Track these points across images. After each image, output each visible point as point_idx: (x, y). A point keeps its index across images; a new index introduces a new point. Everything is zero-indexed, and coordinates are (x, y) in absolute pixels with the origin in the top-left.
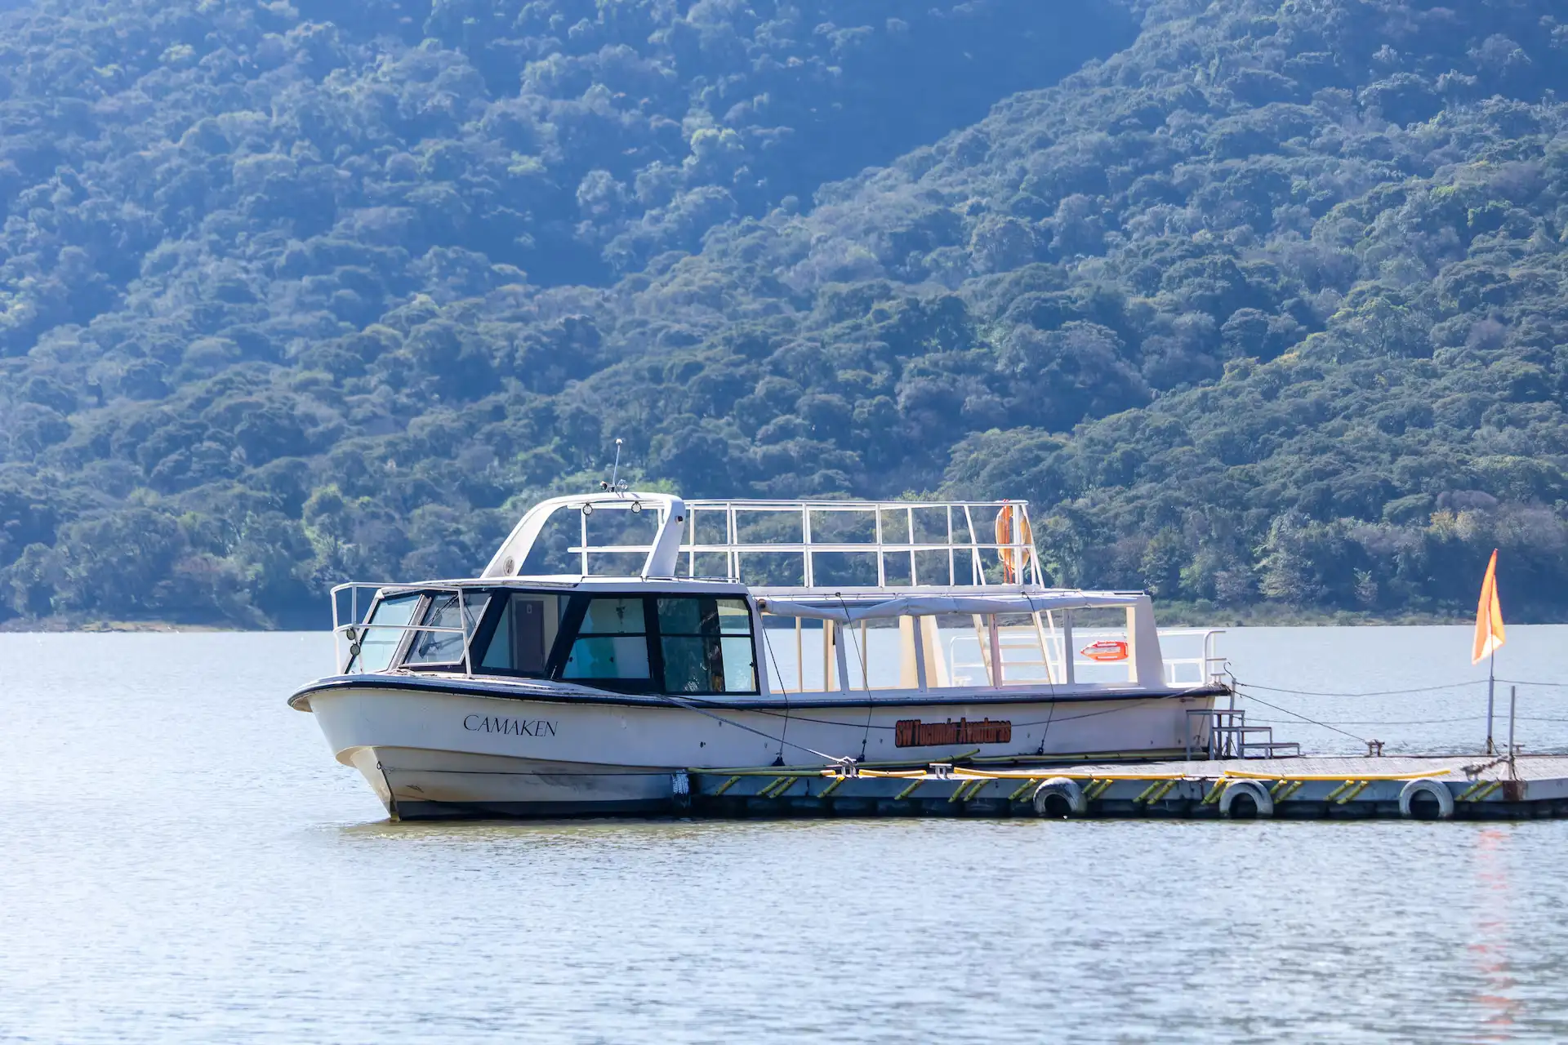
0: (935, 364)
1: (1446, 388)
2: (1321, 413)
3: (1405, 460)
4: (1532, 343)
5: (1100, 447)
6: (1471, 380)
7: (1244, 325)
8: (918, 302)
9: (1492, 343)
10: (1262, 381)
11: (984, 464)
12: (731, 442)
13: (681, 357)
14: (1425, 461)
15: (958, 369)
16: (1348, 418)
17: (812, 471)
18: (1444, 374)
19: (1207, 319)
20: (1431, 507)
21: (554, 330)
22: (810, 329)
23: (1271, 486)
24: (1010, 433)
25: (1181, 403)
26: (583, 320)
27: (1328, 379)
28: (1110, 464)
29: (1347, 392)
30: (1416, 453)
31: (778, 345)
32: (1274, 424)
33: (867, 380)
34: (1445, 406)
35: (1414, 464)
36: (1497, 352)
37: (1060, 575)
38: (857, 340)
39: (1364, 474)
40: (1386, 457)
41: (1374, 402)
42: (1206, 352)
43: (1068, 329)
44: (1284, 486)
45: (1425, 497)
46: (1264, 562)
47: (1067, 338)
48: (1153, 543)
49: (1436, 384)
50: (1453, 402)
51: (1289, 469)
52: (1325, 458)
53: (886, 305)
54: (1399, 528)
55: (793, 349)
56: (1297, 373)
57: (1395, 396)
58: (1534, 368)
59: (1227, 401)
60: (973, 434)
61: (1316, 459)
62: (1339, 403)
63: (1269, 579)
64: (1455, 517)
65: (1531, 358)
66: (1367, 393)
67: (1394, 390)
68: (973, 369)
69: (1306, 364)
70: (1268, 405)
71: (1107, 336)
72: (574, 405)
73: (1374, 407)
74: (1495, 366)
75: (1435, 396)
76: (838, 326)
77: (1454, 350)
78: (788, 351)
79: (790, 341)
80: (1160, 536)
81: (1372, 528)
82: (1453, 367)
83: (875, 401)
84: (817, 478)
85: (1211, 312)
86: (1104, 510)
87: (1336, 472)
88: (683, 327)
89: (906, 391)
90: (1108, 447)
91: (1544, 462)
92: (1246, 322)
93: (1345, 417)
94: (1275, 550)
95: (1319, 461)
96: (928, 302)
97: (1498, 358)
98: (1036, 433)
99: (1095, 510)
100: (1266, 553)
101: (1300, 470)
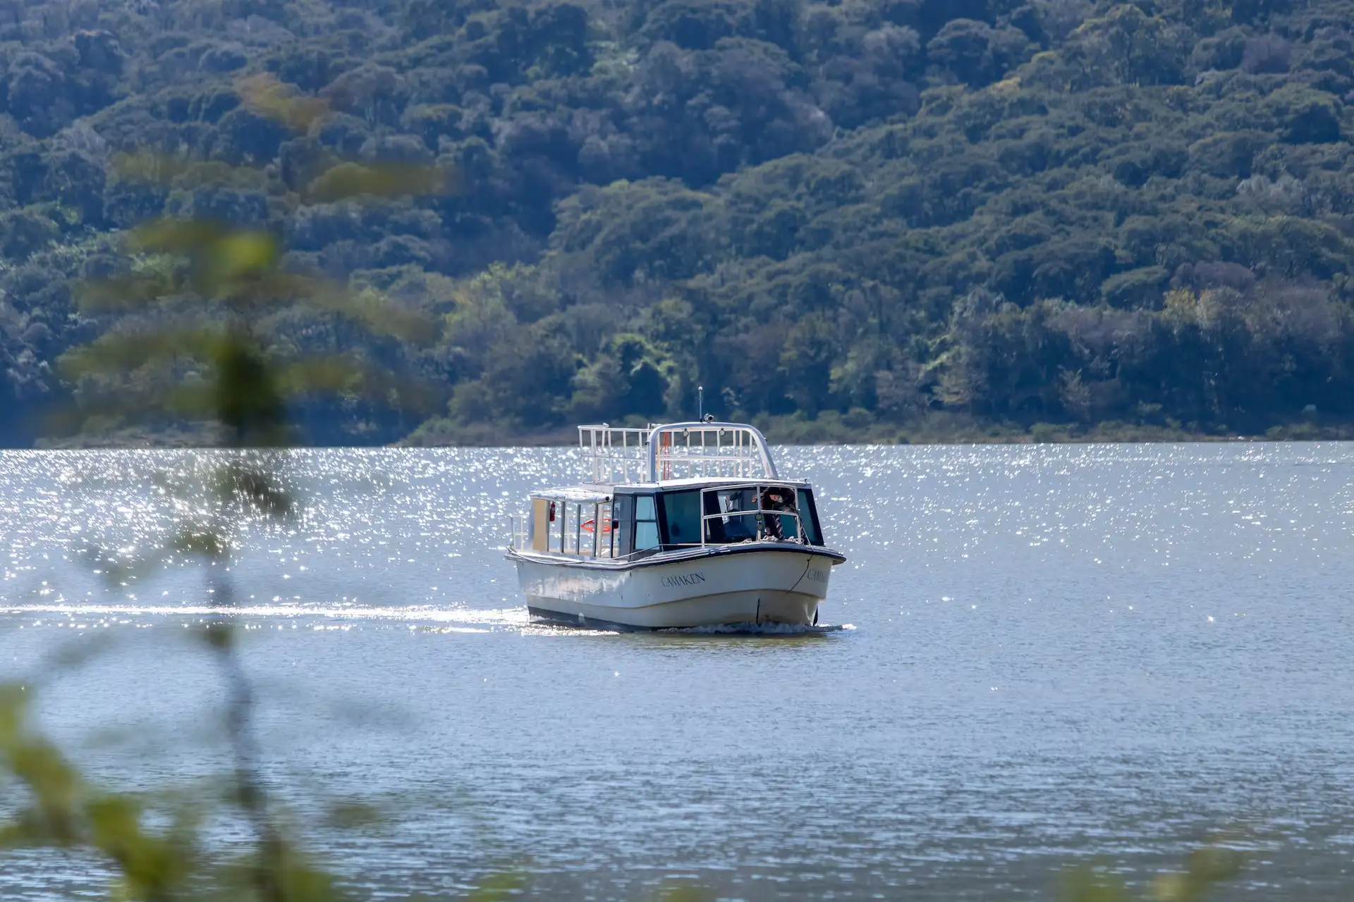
0: (546, 95)
1: (1208, 125)
2: (1040, 159)
3: (1136, 222)
4: (1325, 65)
5: (748, 206)
6: (1240, 114)
7: (957, 43)
8: (524, 14)
9: (1275, 64)
10: (967, 116)
11: (599, 227)
12: (270, 199)
13: (215, 86)
14: (1159, 223)
15: (573, 102)
16: (1076, 165)
17: (377, 237)
18: (1207, 107)
19: (908, 34)
20: (1164, 285)
21: (62, 51)
22: (382, 49)
23: (958, 257)
24: (636, 187)
25: (859, 146)
26: (102, 38)
27: (1053, 113)
28: (761, 226)
29: (1074, 131)
30: (1155, 213)
31: (340, 69)
32: (977, 173)
33: (457, 117)
34: (1205, 148)
35: (1147, 227)
36: (1279, 77)
37: (676, 377)
38: (443, 65)
39: (1077, 240)
40: (1110, 217)
41: (1111, 143)
42: (906, 77)
43: (722, 48)
44: (973, 257)
45: (1159, 271)
46: (944, 357)
47: (719, 59)
48: (795, 333)
49: (1194, 120)
50: (1216, 143)
51: (981, 234)
52: (1029, 218)
53: (483, 17)
54: (1120, 312)
55: (359, 76)
56: (1012, 105)
57: (1138, 137)
58: (1325, 99)
59: (919, 143)
60: (586, 187)
61: (1018, 220)
62: (1064, 145)
63: (946, 380)
64: (1197, 297)
65: (1325, 85)
66: (1103, 132)
67: (1139, 127)
68: (594, 102)
69: (1025, 93)
70: (975, 149)
71: (775, 57)
72: (69, 151)
73: (1111, 151)
74: (1275, 95)
75: (1192, 136)
76: (422, 45)
77: (1221, 74)
78: (351, 78)
79: (357, 65)
80: (803, 323)
81: (1087, 313)
82: (1219, 97)
83: (464, 145)
84: (383, 245)
85: (913, 26)
86: (735, 290)
87: (1039, 239)
88: (233, 47)
89: (504, 128)
90: (760, 205)
91: (1324, 223)
92: (958, 39)
93: (1070, 166)
94: (955, 342)
95: (1022, 223)
96: (539, 14)
97: (1279, 85)
98: (670, 186)
99: (723, 290)
100: (944, 346)
101: (996, 236)
